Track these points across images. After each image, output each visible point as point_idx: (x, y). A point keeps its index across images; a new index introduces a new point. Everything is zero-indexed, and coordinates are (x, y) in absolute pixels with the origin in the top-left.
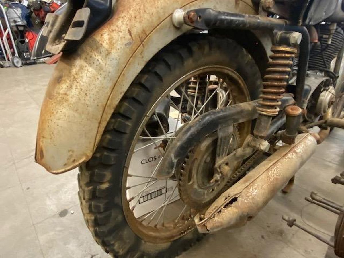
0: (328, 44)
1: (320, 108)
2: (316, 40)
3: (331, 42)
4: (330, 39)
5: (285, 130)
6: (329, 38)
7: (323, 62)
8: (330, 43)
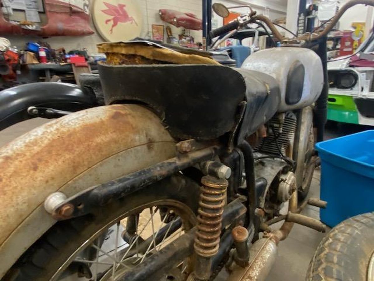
0: (280, 133)
1: (282, 198)
2: (264, 135)
3: (283, 131)
4: (281, 129)
5: (235, 249)
6: (279, 127)
7: (276, 147)
8: (281, 132)
